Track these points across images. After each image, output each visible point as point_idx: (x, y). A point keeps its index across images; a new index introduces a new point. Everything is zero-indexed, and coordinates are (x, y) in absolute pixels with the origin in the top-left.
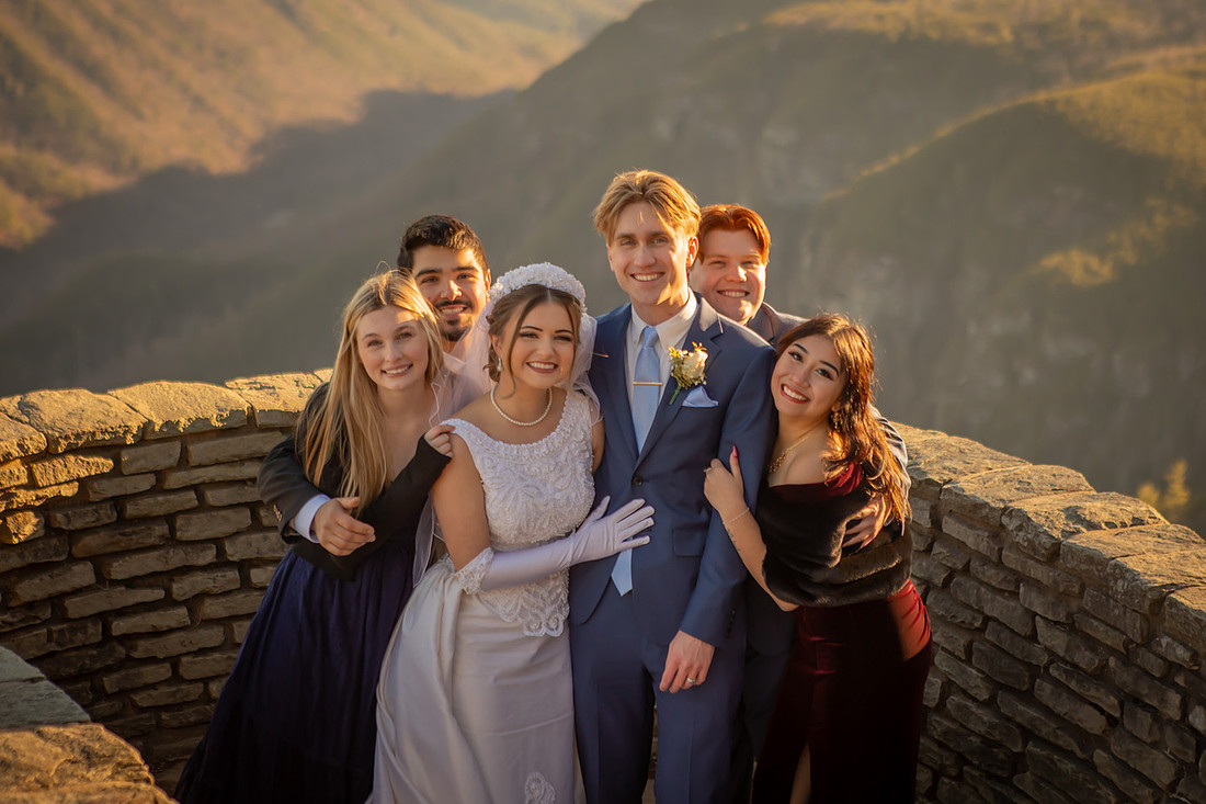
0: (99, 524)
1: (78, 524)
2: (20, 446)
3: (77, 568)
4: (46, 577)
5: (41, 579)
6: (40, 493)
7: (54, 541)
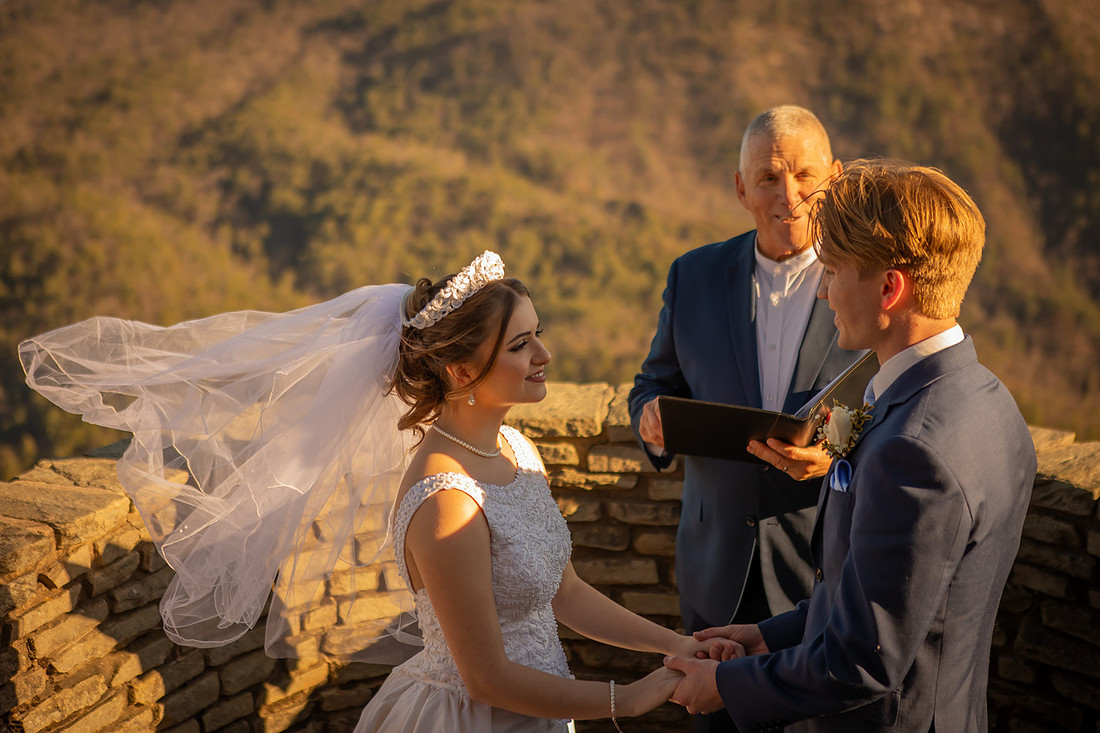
0: (656, 523)
1: (633, 518)
2: (569, 426)
3: (638, 563)
4: (600, 564)
5: (595, 565)
6: (591, 478)
7: (611, 530)
